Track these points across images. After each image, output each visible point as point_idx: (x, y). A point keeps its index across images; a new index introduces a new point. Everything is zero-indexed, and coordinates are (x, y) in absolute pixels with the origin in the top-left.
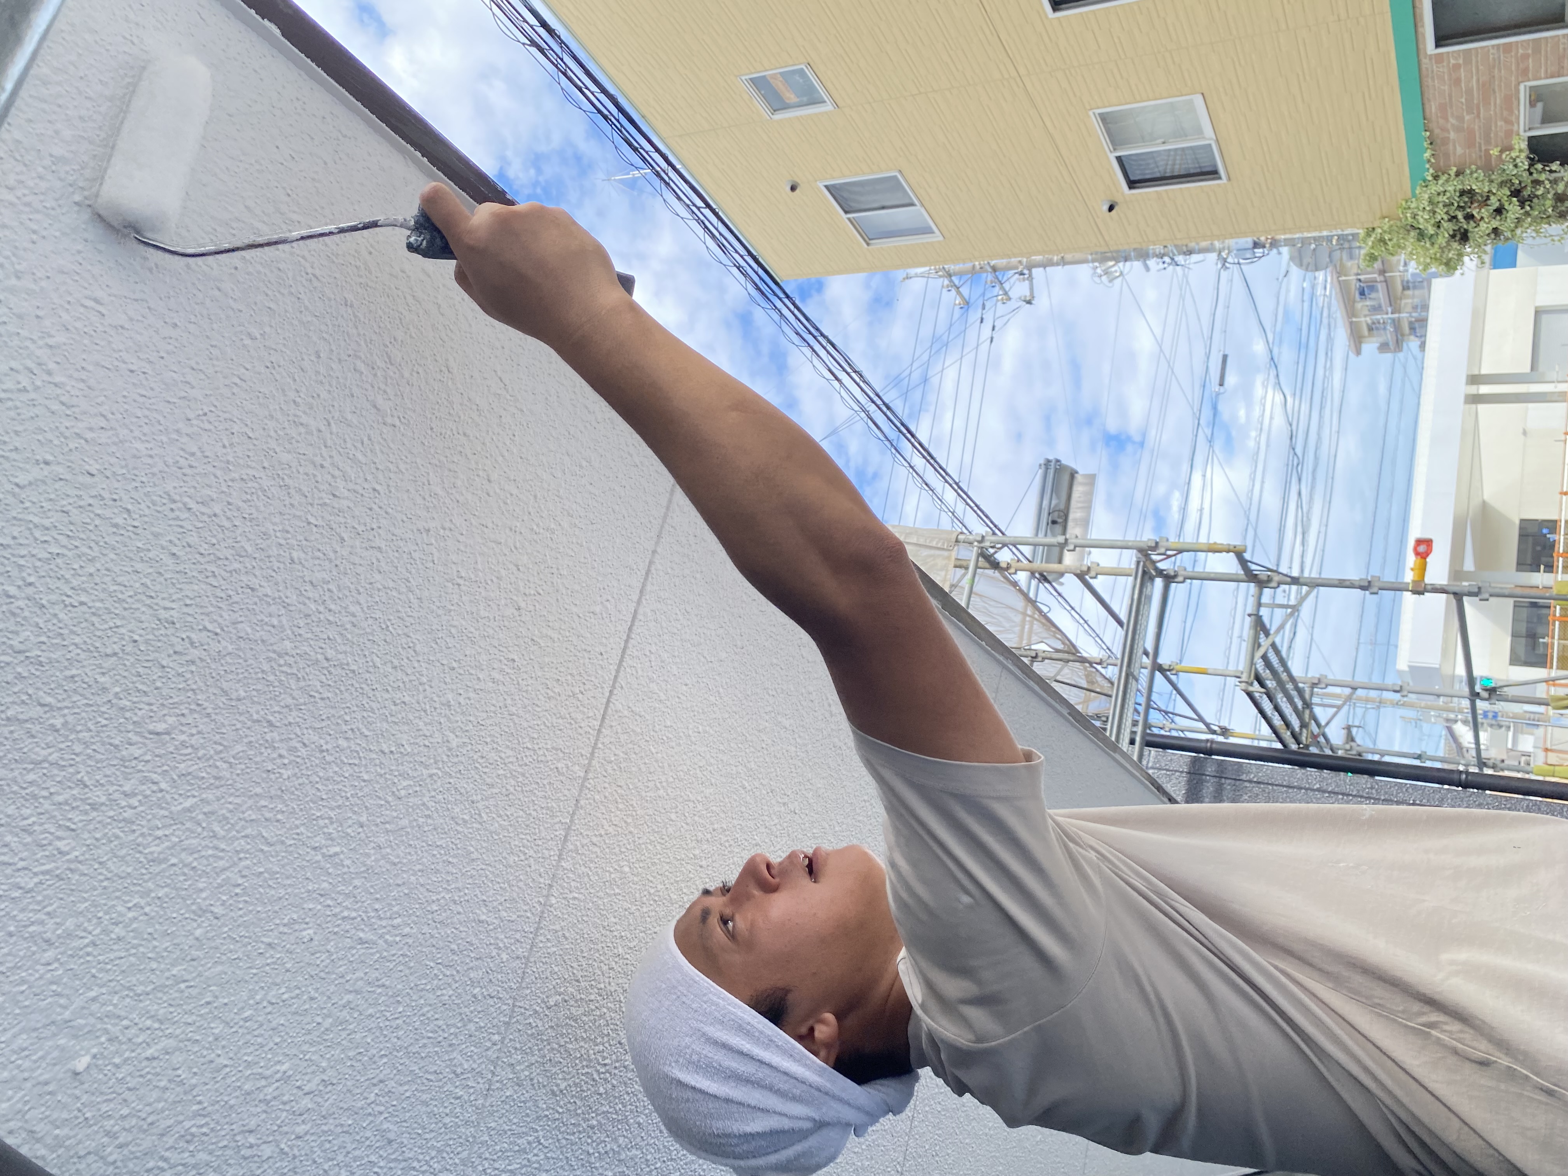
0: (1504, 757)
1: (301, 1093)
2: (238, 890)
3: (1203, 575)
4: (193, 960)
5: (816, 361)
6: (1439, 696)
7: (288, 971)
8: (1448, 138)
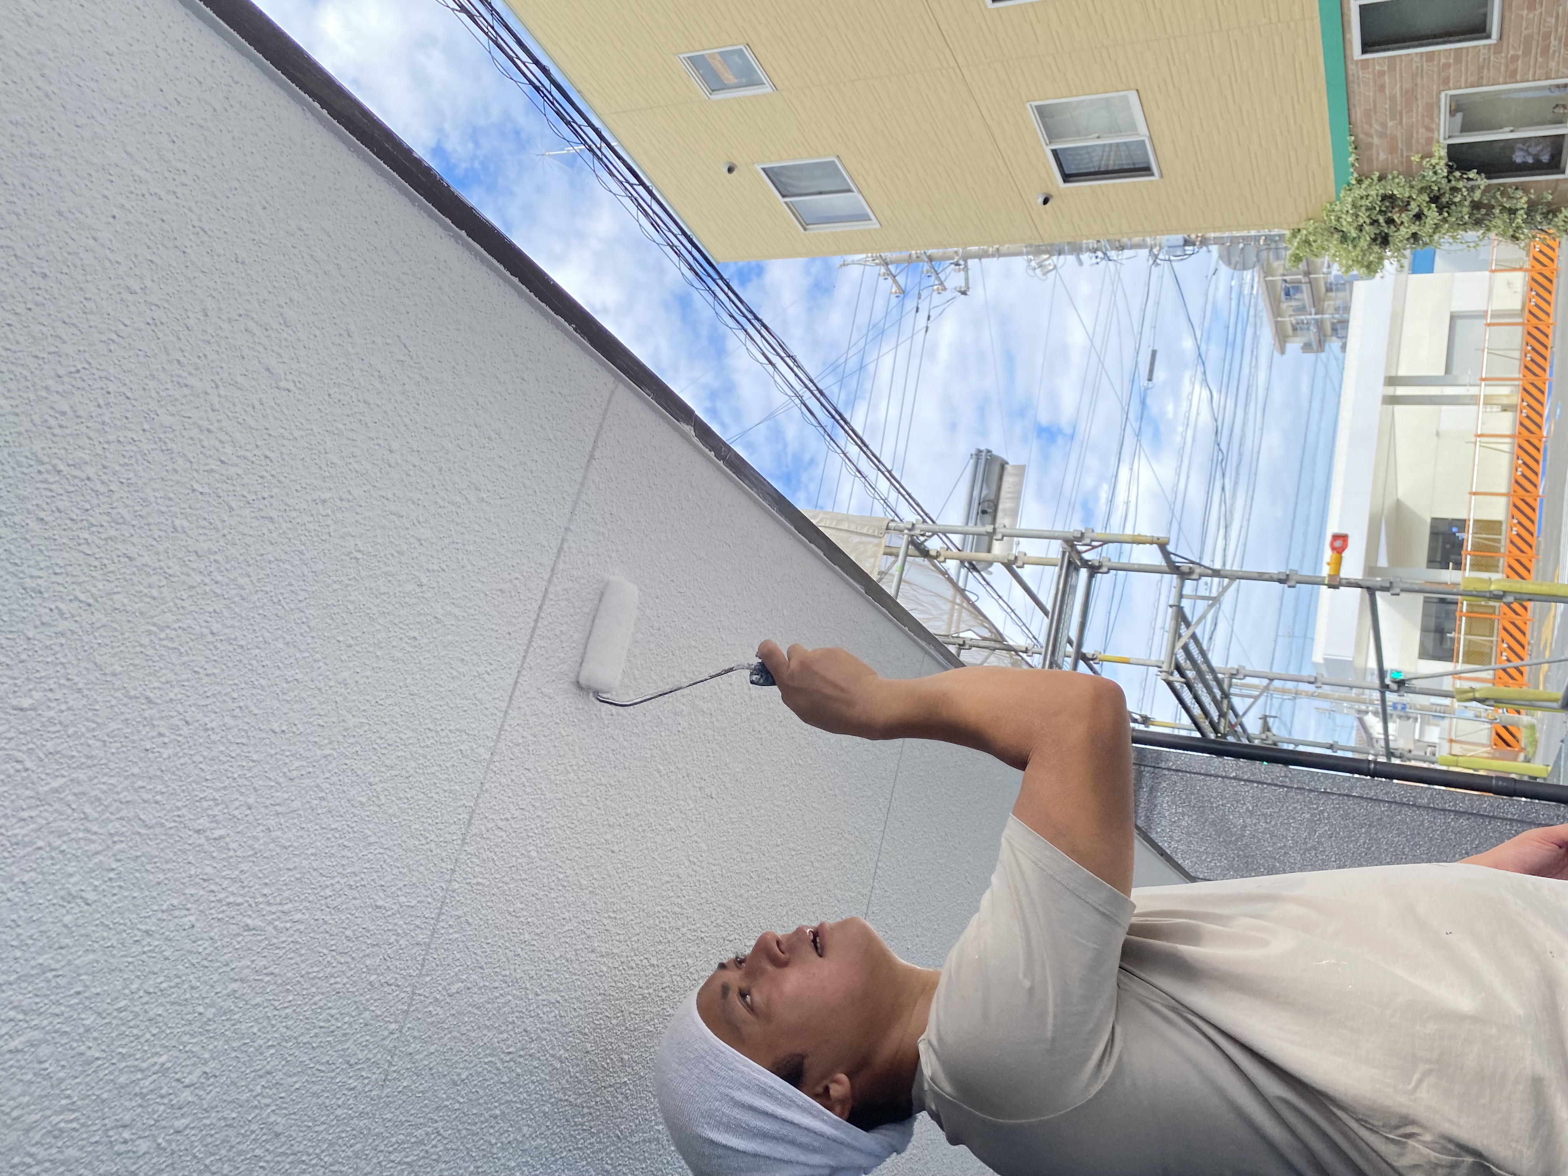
0: (1411, 747)
1: (180, 1086)
2: (112, 875)
3: (1127, 567)
4: (62, 948)
5: (749, 343)
6: (1351, 687)
7: (166, 959)
8: (1372, 144)
